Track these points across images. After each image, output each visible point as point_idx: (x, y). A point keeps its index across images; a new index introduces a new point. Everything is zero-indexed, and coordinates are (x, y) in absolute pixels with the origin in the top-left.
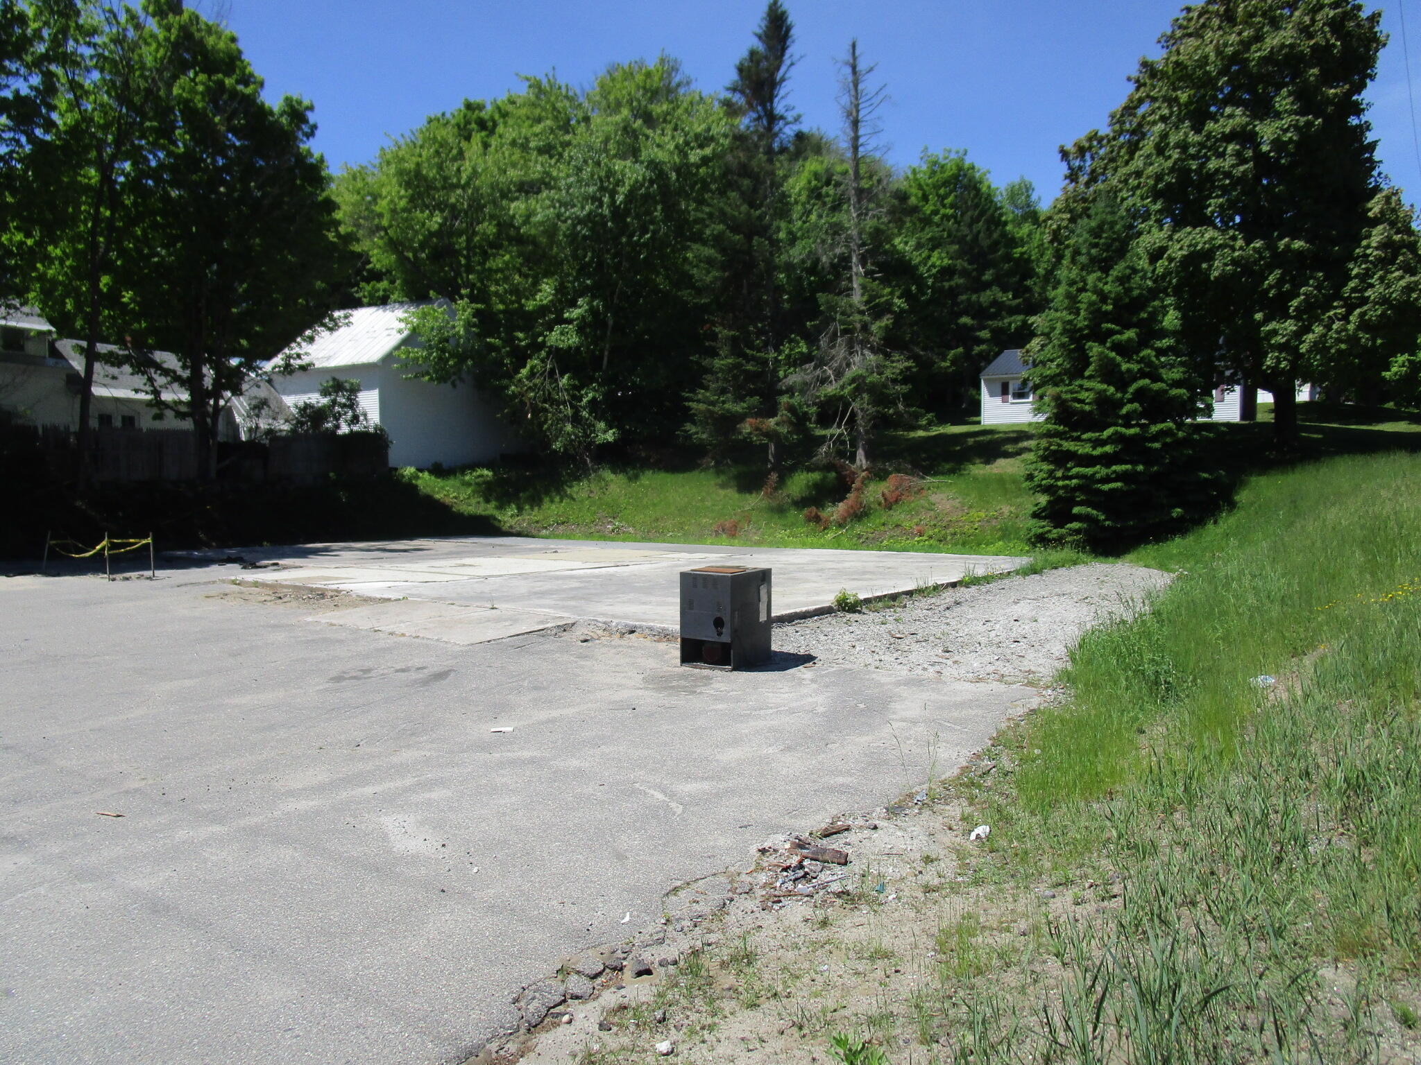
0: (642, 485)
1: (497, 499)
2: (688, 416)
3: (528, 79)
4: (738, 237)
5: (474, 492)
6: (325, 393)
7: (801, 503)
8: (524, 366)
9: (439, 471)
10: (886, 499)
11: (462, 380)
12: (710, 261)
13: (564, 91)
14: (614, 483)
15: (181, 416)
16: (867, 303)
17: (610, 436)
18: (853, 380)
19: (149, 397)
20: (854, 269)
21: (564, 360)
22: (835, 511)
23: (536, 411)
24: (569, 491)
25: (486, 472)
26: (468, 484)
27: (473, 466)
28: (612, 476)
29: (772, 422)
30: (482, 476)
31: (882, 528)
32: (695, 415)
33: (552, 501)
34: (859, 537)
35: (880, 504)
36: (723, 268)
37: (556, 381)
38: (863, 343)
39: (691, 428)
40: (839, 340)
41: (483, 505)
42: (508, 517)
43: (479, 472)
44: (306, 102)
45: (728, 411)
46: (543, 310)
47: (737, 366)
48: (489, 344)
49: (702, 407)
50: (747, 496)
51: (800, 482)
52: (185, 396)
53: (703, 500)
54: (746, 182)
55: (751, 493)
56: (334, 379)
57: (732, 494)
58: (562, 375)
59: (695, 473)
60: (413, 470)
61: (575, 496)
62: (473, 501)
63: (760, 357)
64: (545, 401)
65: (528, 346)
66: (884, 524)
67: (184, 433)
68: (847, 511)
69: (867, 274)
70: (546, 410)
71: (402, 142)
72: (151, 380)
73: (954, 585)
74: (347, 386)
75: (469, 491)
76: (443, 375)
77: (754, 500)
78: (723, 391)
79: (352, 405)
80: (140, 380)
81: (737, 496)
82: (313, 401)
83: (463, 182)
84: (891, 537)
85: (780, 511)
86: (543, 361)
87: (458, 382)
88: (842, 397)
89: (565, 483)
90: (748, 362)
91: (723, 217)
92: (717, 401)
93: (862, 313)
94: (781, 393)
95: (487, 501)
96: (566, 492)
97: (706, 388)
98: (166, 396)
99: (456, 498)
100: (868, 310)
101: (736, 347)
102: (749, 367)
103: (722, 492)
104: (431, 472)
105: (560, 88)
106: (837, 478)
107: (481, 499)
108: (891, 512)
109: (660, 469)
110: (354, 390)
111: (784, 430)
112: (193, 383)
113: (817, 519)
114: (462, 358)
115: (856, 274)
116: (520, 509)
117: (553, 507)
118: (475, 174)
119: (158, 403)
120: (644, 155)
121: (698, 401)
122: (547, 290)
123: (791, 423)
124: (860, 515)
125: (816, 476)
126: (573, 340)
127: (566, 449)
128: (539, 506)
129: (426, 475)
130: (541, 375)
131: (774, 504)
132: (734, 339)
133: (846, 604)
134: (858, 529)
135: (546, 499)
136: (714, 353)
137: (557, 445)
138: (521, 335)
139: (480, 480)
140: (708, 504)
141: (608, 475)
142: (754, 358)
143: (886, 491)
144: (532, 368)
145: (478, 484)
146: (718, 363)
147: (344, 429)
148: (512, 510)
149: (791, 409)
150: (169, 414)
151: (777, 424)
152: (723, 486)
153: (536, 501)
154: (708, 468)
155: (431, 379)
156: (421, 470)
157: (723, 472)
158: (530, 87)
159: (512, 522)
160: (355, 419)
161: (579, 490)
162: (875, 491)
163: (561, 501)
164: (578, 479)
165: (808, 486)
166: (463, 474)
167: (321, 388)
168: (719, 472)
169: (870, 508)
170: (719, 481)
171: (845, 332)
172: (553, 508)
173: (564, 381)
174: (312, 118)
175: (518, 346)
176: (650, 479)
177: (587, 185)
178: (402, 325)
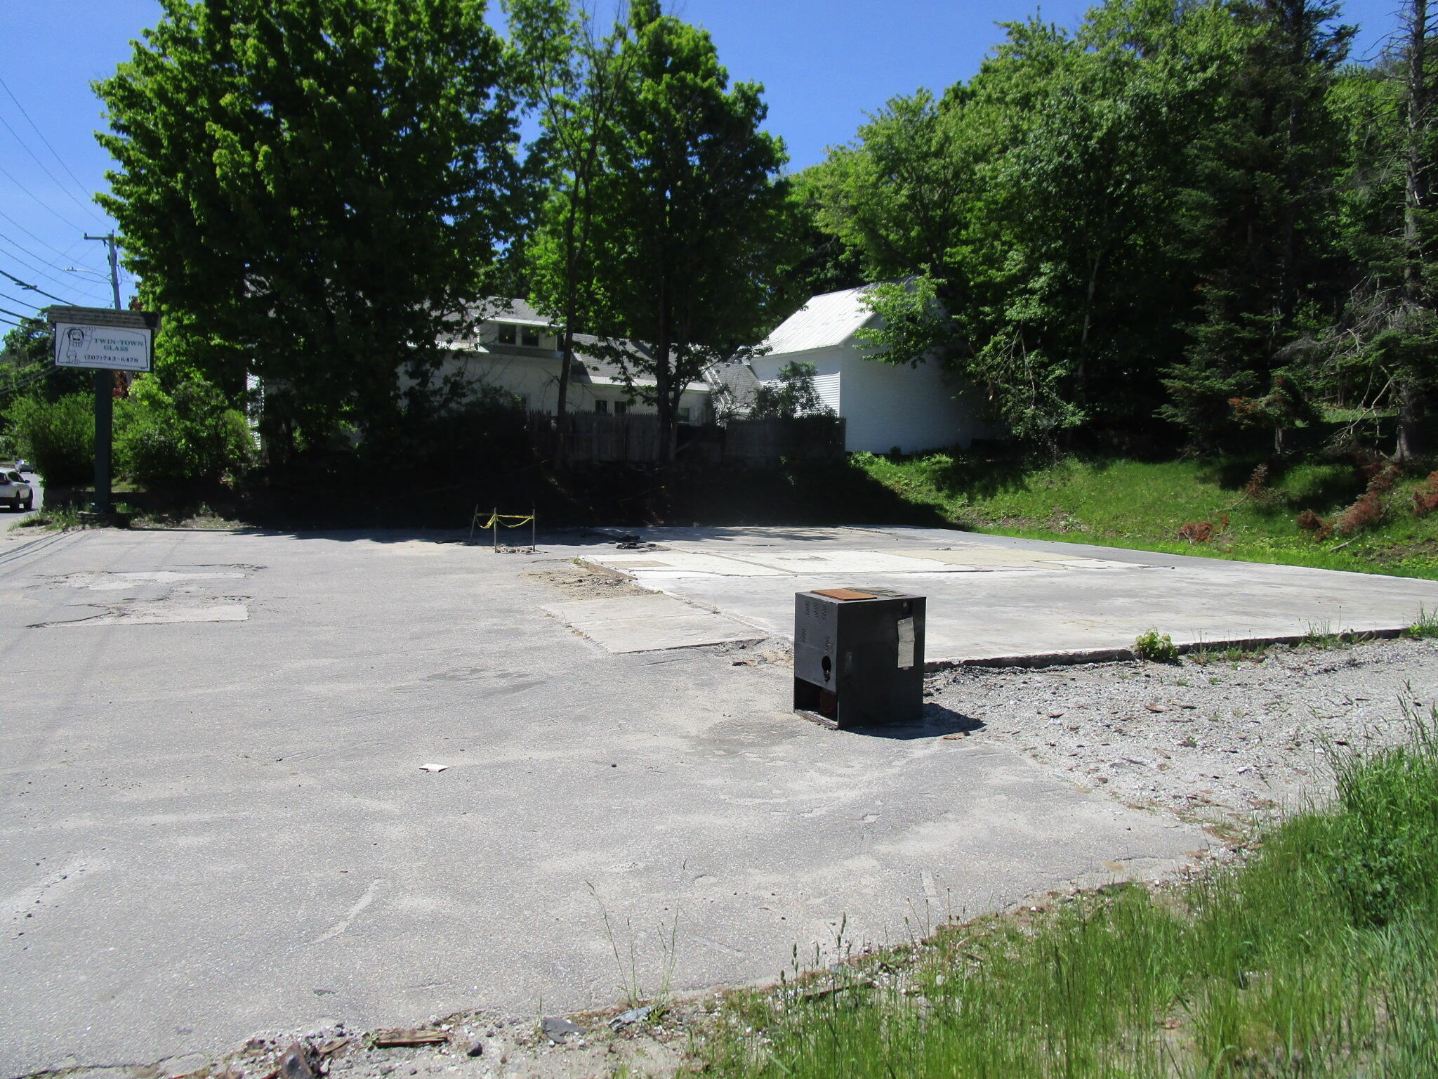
0: (1109, 476)
1: (951, 488)
2: (1164, 396)
3: (1008, 26)
4: (1236, 173)
5: (927, 479)
6: (784, 378)
7: (1296, 506)
8: (987, 344)
9: (896, 456)
10: (1420, 504)
11: (923, 361)
12: (1201, 206)
13: (1049, 30)
14: (1079, 472)
15: (648, 400)
16: (1423, 240)
17: (1077, 420)
18: (1383, 344)
19: (624, 384)
20: (1408, 198)
21: (1029, 333)
22: (1341, 517)
23: (998, 392)
24: (1027, 481)
25: (944, 458)
26: (923, 471)
27: (930, 453)
28: (1080, 466)
29: (1263, 401)
30: (939, 462)
31: (1406, 542)
32: (1171, 394)
33: (1006, 492)
34: (1369, 551)
35: (1411, 509)
36: (1217, 212)
37: (1022, 358)
38: (1415, 296)
39: (1167, 410)
40: (1377, 293)
41: (934, 493)
42: (956, 508)
43: (938, 458)
44: (757, 86)
45: (1211, 389)
46: (1013, 280)
47: (1227, 333)
48: (955, 319)
49: (1178, 384)
50: (1231, 493)
51: (1301, 480)
52: (653, 383)
53: (1176, 496)
54: (1255, 103)
55: (1236, 489)
56: (792, 363)
57: (1213, 489)
58: (1029, 351)
59: (1176, 463)
60: (869, 454)
61: (1032, 487)
62: (925, 489)
63: (1260, 321)
64: (1007, 382)
65: (993, 323)
66: (1410, 537)
67: (649, 417)
68: (1357, 517)
69: (1424, 203)
70: (1007, 391)
71: (878, 117)
72: (624, 368)
73: (1391, 635)
74: (804, 369)
75: (923, 478)
76: (902, 356)
77: (1237, 498)
78: (1210, 364)
79: (806, 388)
80: (615, 369)
81: (1218, 492)
82: (772, 385)
83: (933, 149)
84: (1417, 555)
85: (1268, 513)
86: (1009, 335)
87: (918, 363)
88: (1365, 369)
89: (1024, 471)
90: (1243, 328)
91: (1223, 152)
92: (1197, 377)
93: (1412, 255)
94: (1278, 364)
95: (939, 489)
96: (1022, 482)
97: (1187, 362)
98: (638, 382)
99: (907, 484)
100: (1424, 250)
101: (1231, 310)
102: (1245, 334)
103: (1201, 487)
104: (887, 457)
105: (1044, 29)
106: (1354, 474)
107: (933, 487)
108: (1425, 522)
109: (1133, 459)
110: (811, 373)
111: (1274, 411)
112: (660, 370)
113: (1313, 526)
114: (922, 336)
115: (1410, 204)
116: (971, 499)
117: (1007, 498)
118: (947, 139)
119: (630, 389)
120: (1129, 91)
121: (1174, 378)
122: (1015, 260)
123: (1285, 402)
124: (1375, 523)
125: (1325, 470)
126: (1035, 310)
127: (1027, 434)
128: (992, 496)
129: (882, 460)
130: (1005, 352)
131: (1263, 503)
132: (1228, 300)
133: (1152, 649)
134: (1371, 541)
135: (1001, 489)
136: (1202, 318)
137: (1018, 430)
138: (987, 309)
139: (937, 467)
140: (1181, 501)
141: (1075, 464)
142: (1252, 323)
143: (1423, 493)
144: (996, 344)
145: (934, 471)
146: (1203, 330)
147: (799, 413)
148: (962, 500)
149: (1287, 384)
150: (639, 399)
151: (1268, 405)
152: (1204, 480)
153: (989, 492)
154: (1190, 458)
155: (889, 360)
156: (877, 455)
157: (1210, 463)
158: (1010, 33)
159: (960, 512)
160: (810, 403)
161: (1038, 481)
162: (1406, 493)
163: (1016, 492)
164: (1038, 468)
165: (1313, 483)
166: (920, 460)
167: (780, 372)
168: (1203, 464)
169: (1397, 515)
170: (1200, 474)
171: (1385, 282)
172: (1005, 500)
173: (1030, 358)
174: (763, 99)
175: (984, 321)
176: (1119, 469)
177: (1060, 134)
178: (863, 305)
